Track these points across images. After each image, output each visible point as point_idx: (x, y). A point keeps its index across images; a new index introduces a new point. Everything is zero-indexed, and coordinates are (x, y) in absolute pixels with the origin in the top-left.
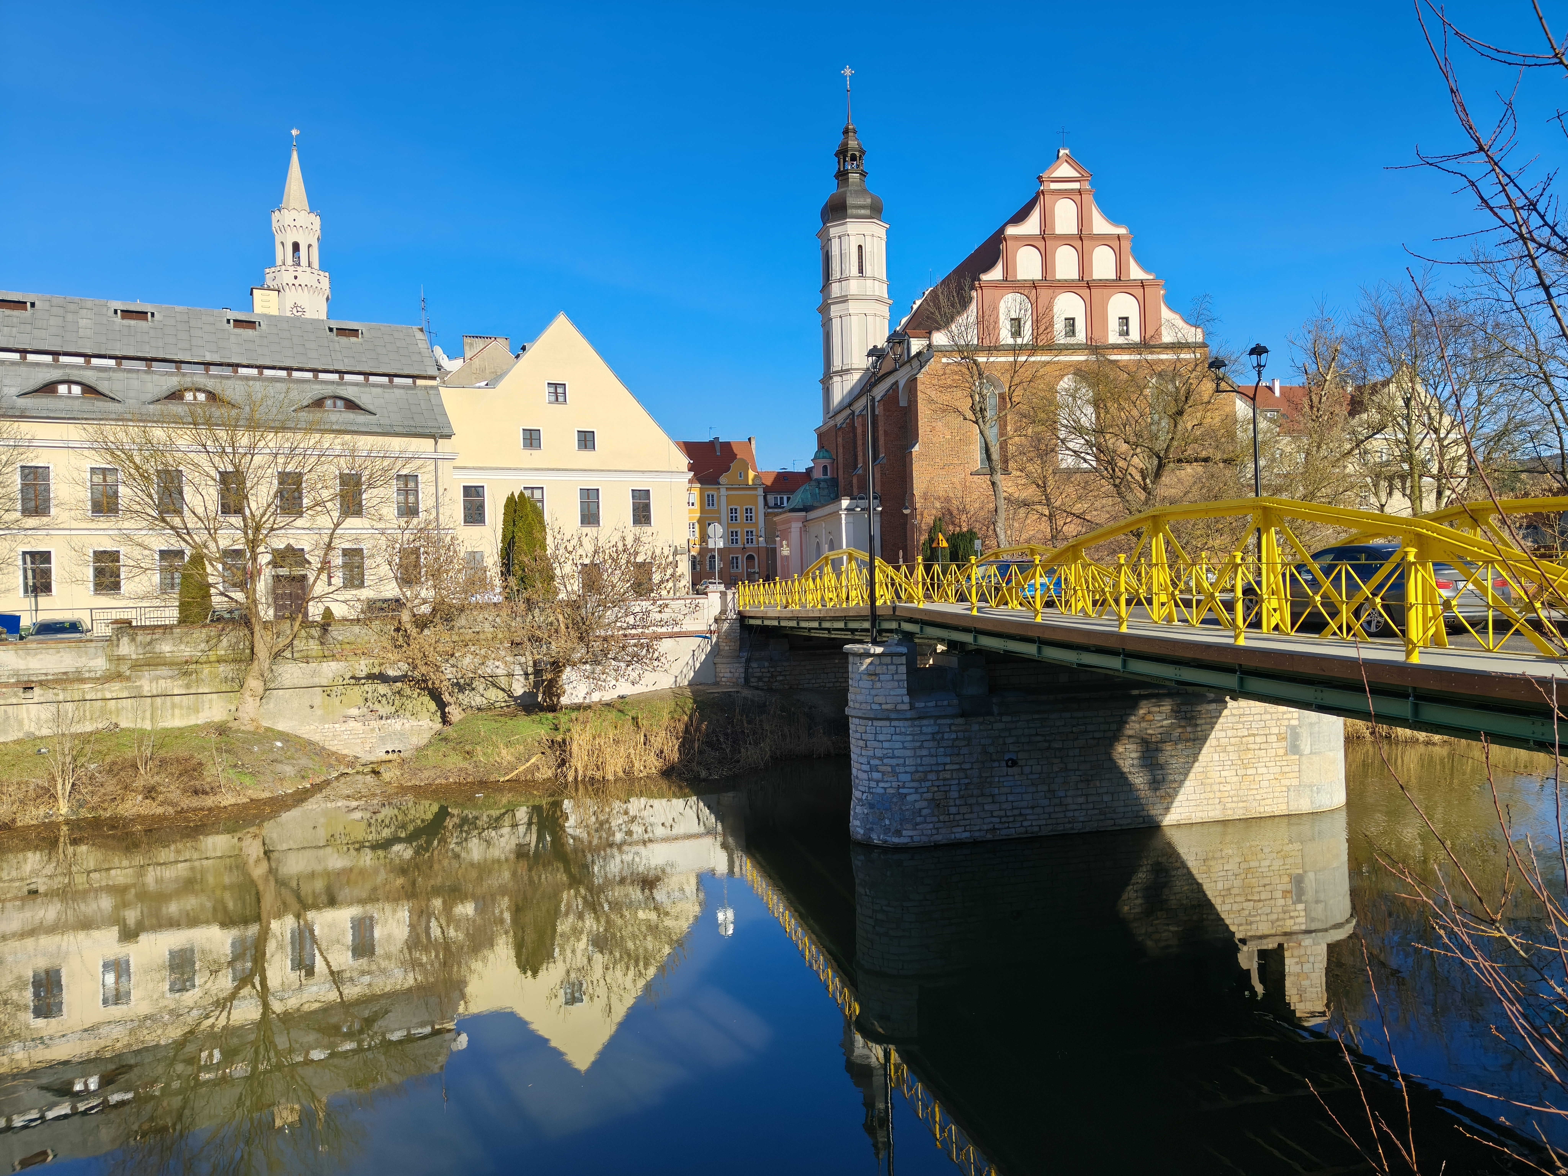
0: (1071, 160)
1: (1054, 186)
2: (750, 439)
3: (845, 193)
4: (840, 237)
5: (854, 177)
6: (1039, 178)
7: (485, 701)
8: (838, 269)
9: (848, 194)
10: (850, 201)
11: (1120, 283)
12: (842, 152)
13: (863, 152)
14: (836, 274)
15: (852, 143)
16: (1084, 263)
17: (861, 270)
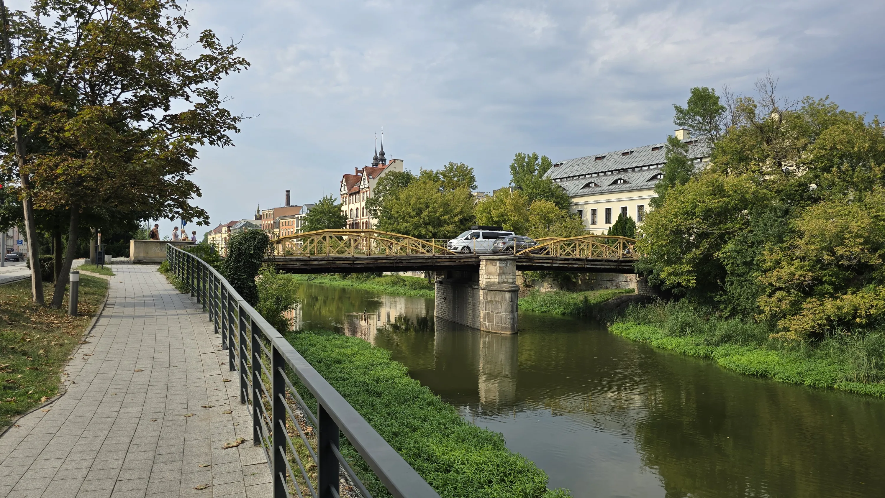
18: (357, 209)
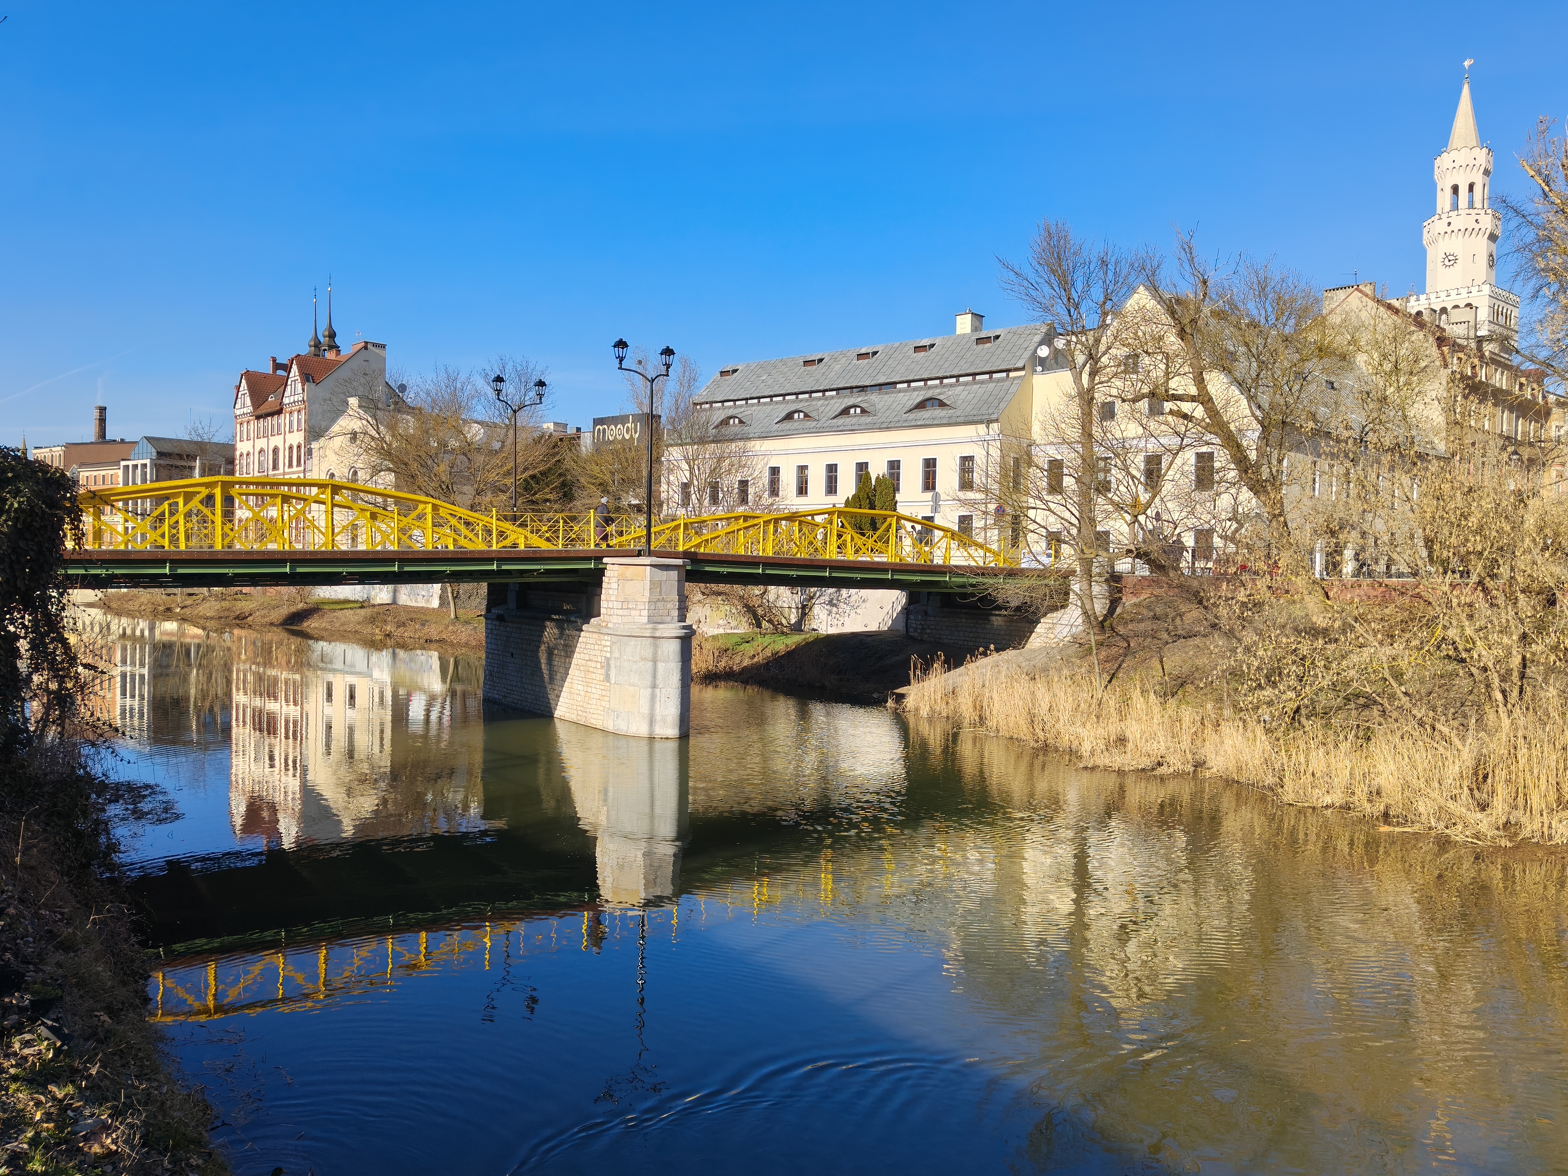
18: (276, 450)
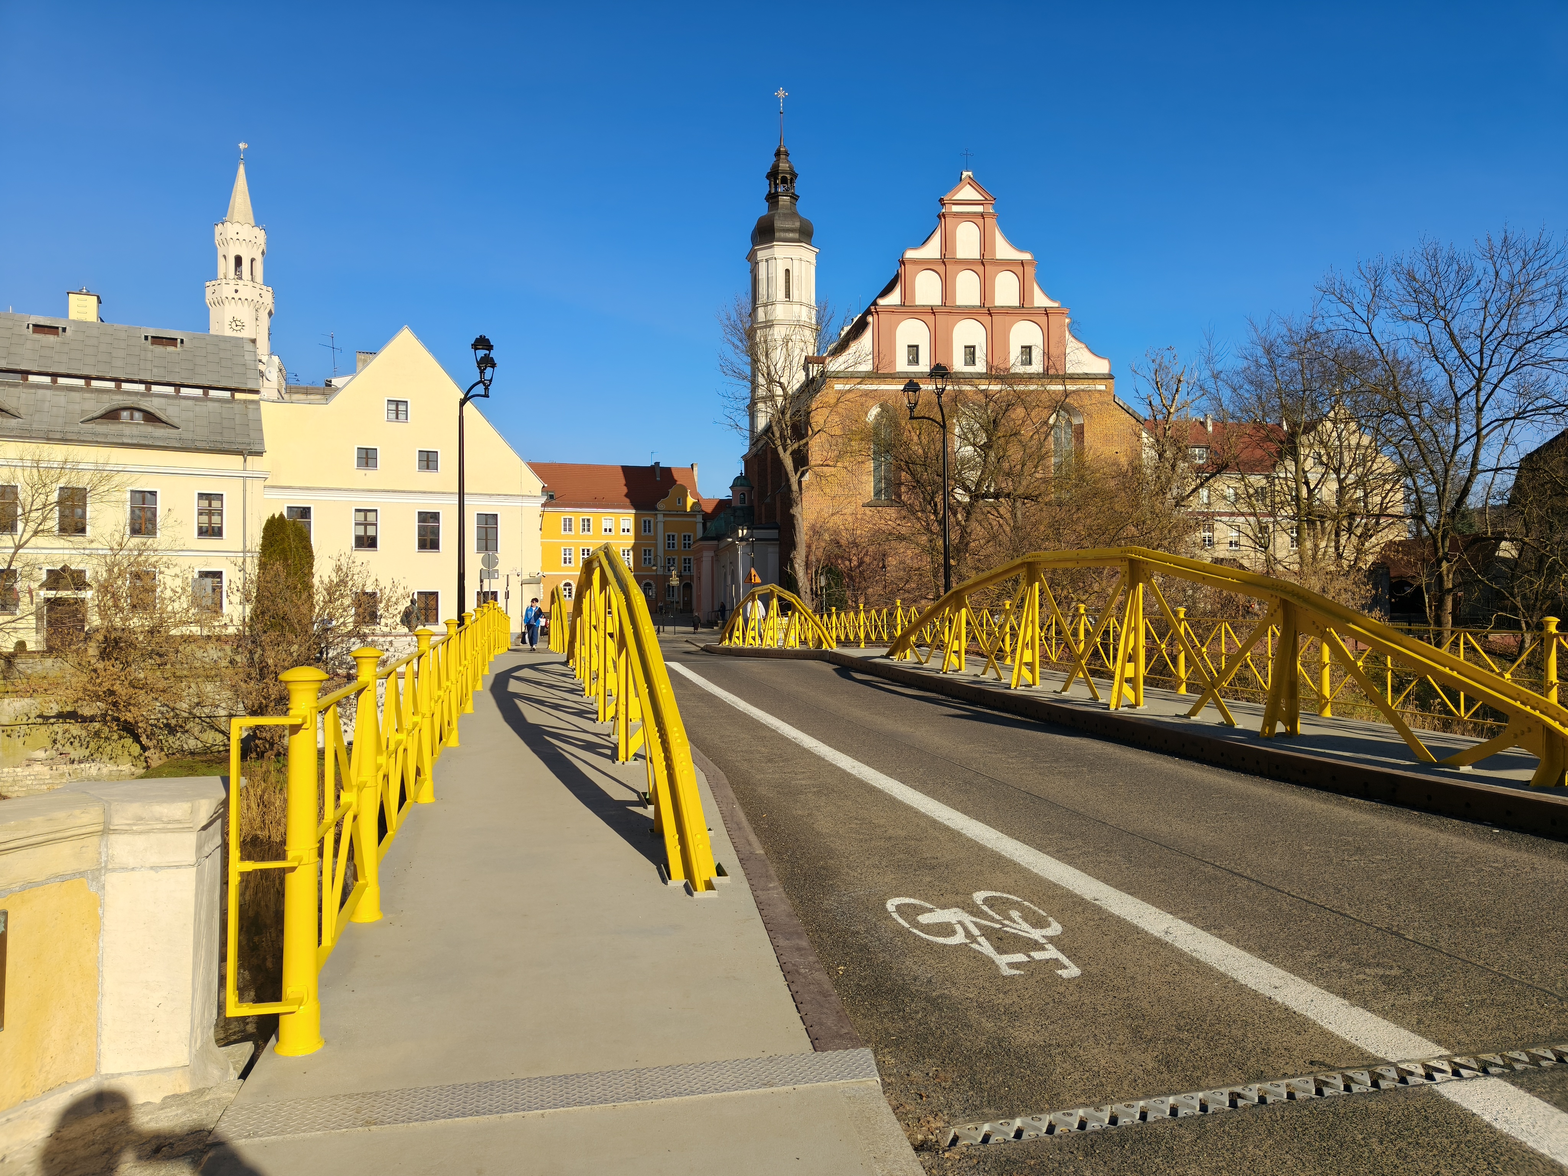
0: (974, 183)
1: (956, 209)
2: (692, 465)
3: (773, 215)
4: (767, 261)
5: (784, 200)
6: (941, 200)
7: (200, 745)
8: (765, 292)
9: (777, 217)
10: (778, 224)
11: (1023, 310)
12: (773, 175)
13: (794, 176)
14: (762, 298)
15: (783, 166)
16: (986, 290)
17: (788, 295)
